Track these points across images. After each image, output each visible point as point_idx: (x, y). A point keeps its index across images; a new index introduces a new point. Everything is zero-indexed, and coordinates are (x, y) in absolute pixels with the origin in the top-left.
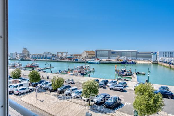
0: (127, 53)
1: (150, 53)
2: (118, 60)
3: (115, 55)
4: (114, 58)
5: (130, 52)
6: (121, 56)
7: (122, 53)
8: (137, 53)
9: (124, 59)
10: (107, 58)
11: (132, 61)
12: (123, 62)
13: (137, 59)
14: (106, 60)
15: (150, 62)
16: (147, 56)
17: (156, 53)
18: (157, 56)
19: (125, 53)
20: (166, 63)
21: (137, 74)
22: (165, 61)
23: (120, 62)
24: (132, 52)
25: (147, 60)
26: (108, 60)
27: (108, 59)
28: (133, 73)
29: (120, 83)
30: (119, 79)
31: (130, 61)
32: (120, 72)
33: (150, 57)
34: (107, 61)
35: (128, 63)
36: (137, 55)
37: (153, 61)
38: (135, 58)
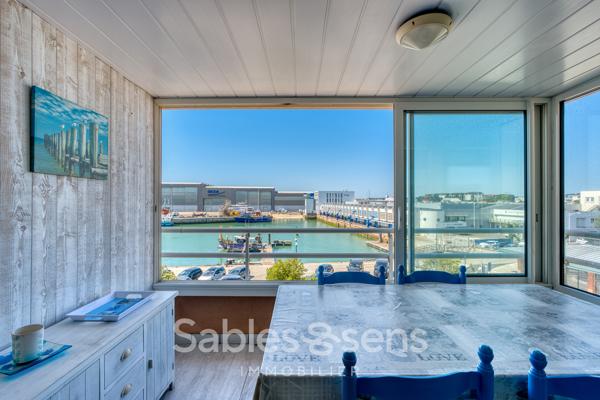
0: (251, 193)
1: (301, 195)
2: (226, 213)
3: (218, 200)
4: (214, 207)
5: (256, 190)
6: (234, 202)
7: (237, 192)
8: (273, 192)
9: (242, 209)
10: (196, 207)
11: (263, 214)
12: (239, 216)
13: (273, 209)
14: (191, 214)
15: (301, 217)
16: (295, 201)
17: (312, 195)
18: (315, 201)
19: (246, 193)
20: (332, 216)
21: (273, 245)
22: (330, 212)
23: (232, 217)
24: (261, 190)
25: (296, 210)
26: (197, 213)
27: (199, 210)
28: (264, 244)
29: (233, 272)
30: (230, 263)
31: (258, 213)
32: (231, 245)
33: (301, 203)
34: (195, 215)
35: (252, 221)
36: (274, 199)
37: (308, 214)
38: (270, 207)
